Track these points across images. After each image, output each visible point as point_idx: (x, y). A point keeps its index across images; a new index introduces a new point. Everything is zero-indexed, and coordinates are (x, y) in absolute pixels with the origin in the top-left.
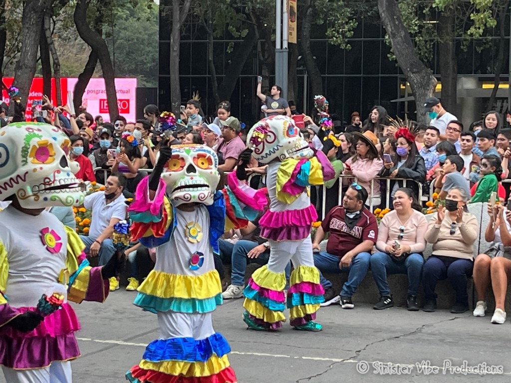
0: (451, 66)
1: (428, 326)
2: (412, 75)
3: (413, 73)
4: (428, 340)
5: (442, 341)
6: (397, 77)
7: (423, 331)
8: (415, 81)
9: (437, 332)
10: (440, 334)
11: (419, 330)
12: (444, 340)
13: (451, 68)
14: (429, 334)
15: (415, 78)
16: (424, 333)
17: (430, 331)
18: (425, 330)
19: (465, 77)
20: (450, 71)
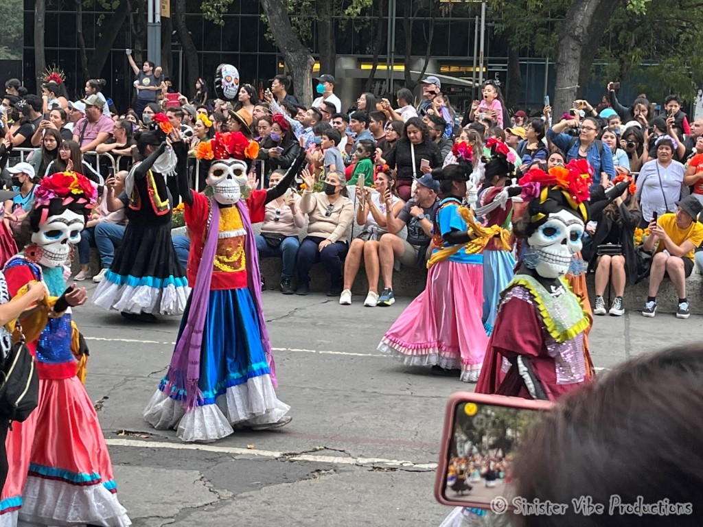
0: (330, 46)
1: (301, 309)
2: (289, 54)
3: (291, 52)
4: (300, 323)
5: (314, 324)
6: (275, 56)
7: (295, 314)
8: (292, 60)
9: (309, 316)
10: (313, 317)
11: (291, 314)
12: (316, 323)
13: (330, 48)
14: (302, 317)
15: (292, 57)
16: (297, 316)
17: (302, 315)
18: (298, 313)
19: (344, 56)
20: (329, 51)
